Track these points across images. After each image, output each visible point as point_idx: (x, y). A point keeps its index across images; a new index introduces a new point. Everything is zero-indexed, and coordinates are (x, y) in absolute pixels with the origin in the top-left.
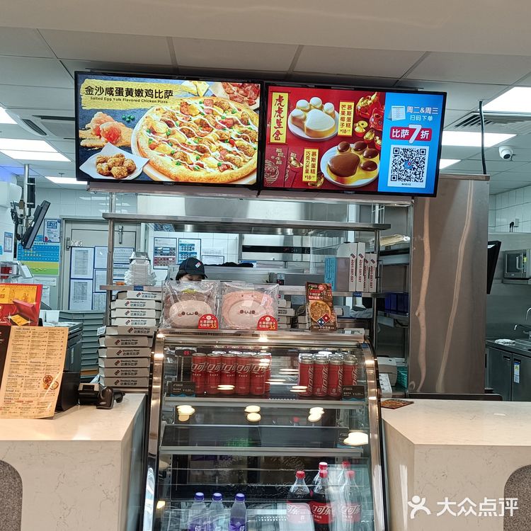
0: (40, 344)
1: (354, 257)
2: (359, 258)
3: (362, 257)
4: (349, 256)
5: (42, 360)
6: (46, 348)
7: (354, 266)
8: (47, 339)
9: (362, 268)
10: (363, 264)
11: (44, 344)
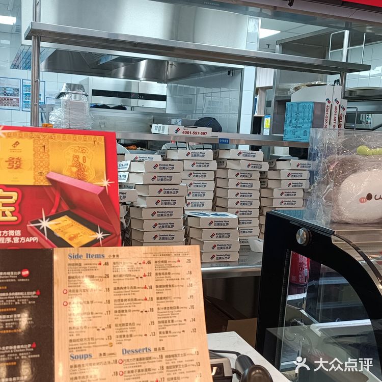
0: (138, 296)
1: (329, 102)
2: (335, 104)
3: (338, 102)
4: (324, 101)
5: (152, 342)
6: (154, 304)
7: (329, 113)
8: (152, 281)
9: (337, 116)
10: (338, 111)
11: (148, 293)
